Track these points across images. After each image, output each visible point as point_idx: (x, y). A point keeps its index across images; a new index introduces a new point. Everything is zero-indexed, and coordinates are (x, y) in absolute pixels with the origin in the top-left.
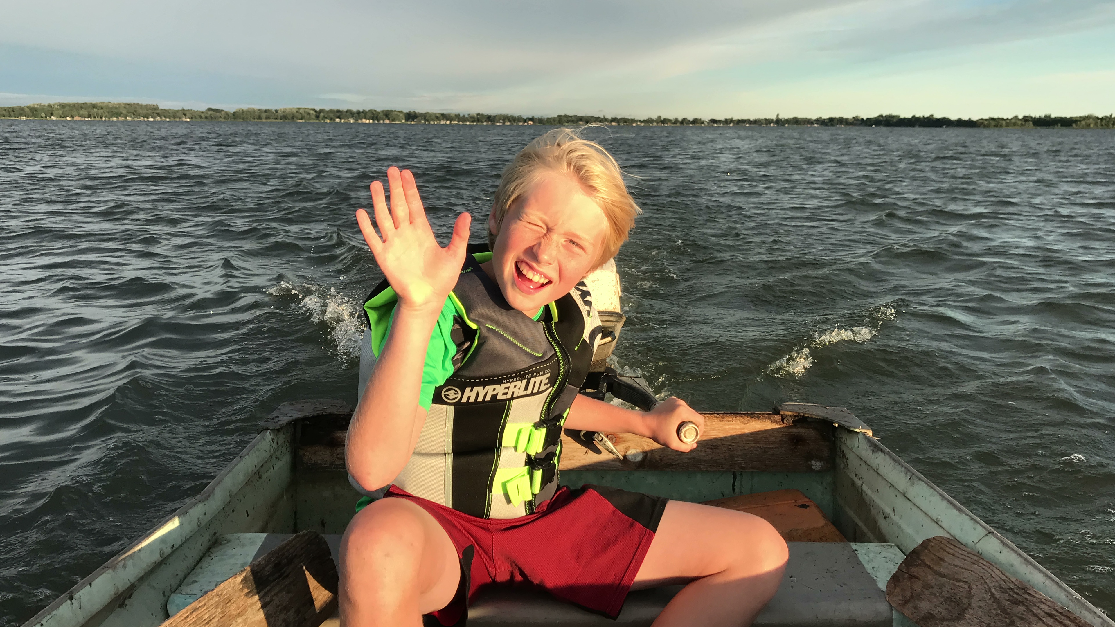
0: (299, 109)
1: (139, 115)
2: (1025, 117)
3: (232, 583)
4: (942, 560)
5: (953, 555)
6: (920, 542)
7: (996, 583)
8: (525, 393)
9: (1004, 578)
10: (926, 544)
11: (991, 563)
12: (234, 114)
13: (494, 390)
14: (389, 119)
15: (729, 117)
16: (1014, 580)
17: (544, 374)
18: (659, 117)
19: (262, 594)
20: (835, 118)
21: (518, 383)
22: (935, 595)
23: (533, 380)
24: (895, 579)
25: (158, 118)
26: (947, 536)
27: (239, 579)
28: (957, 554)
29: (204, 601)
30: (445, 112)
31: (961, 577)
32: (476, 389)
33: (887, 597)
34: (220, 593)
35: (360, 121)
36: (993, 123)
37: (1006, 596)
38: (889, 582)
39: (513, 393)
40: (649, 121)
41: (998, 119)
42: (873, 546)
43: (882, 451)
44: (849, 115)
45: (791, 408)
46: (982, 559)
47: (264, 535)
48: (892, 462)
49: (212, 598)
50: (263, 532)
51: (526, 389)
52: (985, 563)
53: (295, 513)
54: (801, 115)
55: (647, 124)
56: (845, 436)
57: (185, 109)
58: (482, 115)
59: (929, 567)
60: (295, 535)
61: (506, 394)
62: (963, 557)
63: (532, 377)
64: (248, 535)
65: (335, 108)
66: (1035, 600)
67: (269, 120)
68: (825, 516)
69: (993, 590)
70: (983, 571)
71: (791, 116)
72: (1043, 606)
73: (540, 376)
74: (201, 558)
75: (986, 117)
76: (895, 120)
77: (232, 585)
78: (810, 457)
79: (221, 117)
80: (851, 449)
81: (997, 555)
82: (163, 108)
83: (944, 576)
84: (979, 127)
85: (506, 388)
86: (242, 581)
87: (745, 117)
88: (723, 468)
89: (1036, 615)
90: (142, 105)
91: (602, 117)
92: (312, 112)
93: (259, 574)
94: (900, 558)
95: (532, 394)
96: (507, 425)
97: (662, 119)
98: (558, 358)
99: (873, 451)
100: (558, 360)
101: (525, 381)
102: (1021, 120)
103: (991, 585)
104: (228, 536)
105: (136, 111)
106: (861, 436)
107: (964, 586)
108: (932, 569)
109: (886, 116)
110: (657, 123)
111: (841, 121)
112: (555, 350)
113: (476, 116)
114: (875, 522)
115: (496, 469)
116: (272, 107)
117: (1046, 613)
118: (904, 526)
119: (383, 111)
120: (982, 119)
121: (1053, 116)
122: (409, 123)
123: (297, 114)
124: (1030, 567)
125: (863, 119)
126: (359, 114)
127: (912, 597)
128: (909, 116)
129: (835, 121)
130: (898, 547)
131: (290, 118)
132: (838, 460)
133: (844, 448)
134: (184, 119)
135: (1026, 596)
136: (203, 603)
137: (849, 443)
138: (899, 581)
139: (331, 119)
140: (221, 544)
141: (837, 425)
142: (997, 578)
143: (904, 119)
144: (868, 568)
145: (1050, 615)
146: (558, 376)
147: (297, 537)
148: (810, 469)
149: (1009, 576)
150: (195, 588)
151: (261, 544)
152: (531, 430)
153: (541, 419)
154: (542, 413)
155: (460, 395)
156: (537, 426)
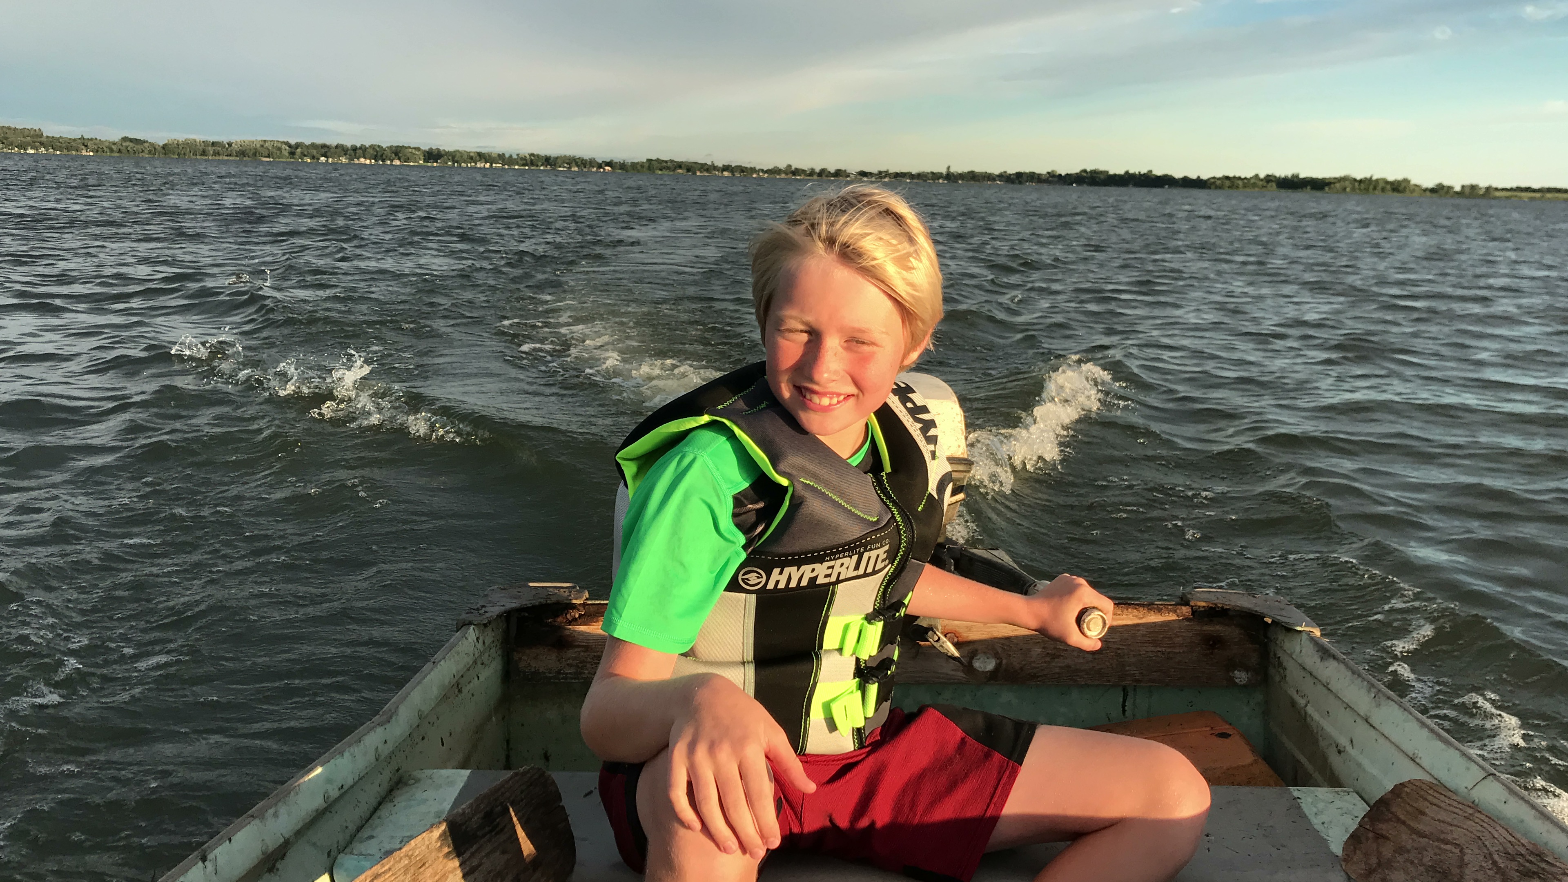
3: (426, 839)
4: (1423, 813)
5: (1439, 807)
6: (1390, 787)
8: (855, 573)
10: (1398, 790)
11: (1493, 819)
13: (813, 570)
16: (1523, 841)
17: (882, 546)
19: (467, 855)
21: (846, 561)
22: (1412, 863)
23: (866, 555)
24: (1355, 840)
26: (1428, 778)
27: (437, 833)
28: (1442, 805)
29: (388, 863)
31: (1449, 837)
32: (787, 570)
33: (1343, 865)
34: (410, 853)
37: (1515, 865)
38: (1346, 843)
39: (839, 574)
42: (1323, 793)
43: (1334, 657)
45: (1207, 596)
46: (1480, 812)
47: (466, 773)
48: (1349, 673)
49: (398, 862)
50: (463, 766)
51: (857, 568)
52: (1483, 817)
53: (508, 742)
56: (1280, 636)
59: (1404, 823)
60: (510, 773)
61: (829, 576)
62: (1452, 809)
63: (866, 550)
64: (445, 772)
66: (1554, 869)
68: (1254, 750)
70: (1481, 829)
73: (876, 549)
74: (380, 804)
77: (427, 843)
78: (1232, 665)
80: (1291, 655)
81: (1501, 807)
83: (1425, 836)
85: (829, 568)
86: (440, 836)
93: (464, 827)
94: (1362, 809)
95: (865, 575)
96: (830, 619)
98: (897, 522)
99: (1322, 659)
100: (898, 526)
101: (855, 557)
103: (1492, 849)
104: (417, 774)
106: (1304, 636)
107: (1454, 850)
108: (1409, 827)
112: (892, 512)
114: (1325, 759)
115: (815, 684)
118: (1366, 764)
124: (1547, 823)
127: (1379, 864)
130: (1357, 793)
132: (1271, 671)
133: (1280, 653)
135: (1542, 865)
136: (387, 867)
137: (1287, 645)
138: (1360, 843)
140: (406, 784)
141: (1269, 621)
142: (1502, 840)
144: (1316, 823)
146: (899, 548)
147: (516, 774)
148: (1231, 683)
149: (1518, 836)
150: (372, 847)
151: (462, 785)
152: (862, 625)
153: (874, 609)
154: (876, 600)
155: (764, 580)
156: (870, 618)
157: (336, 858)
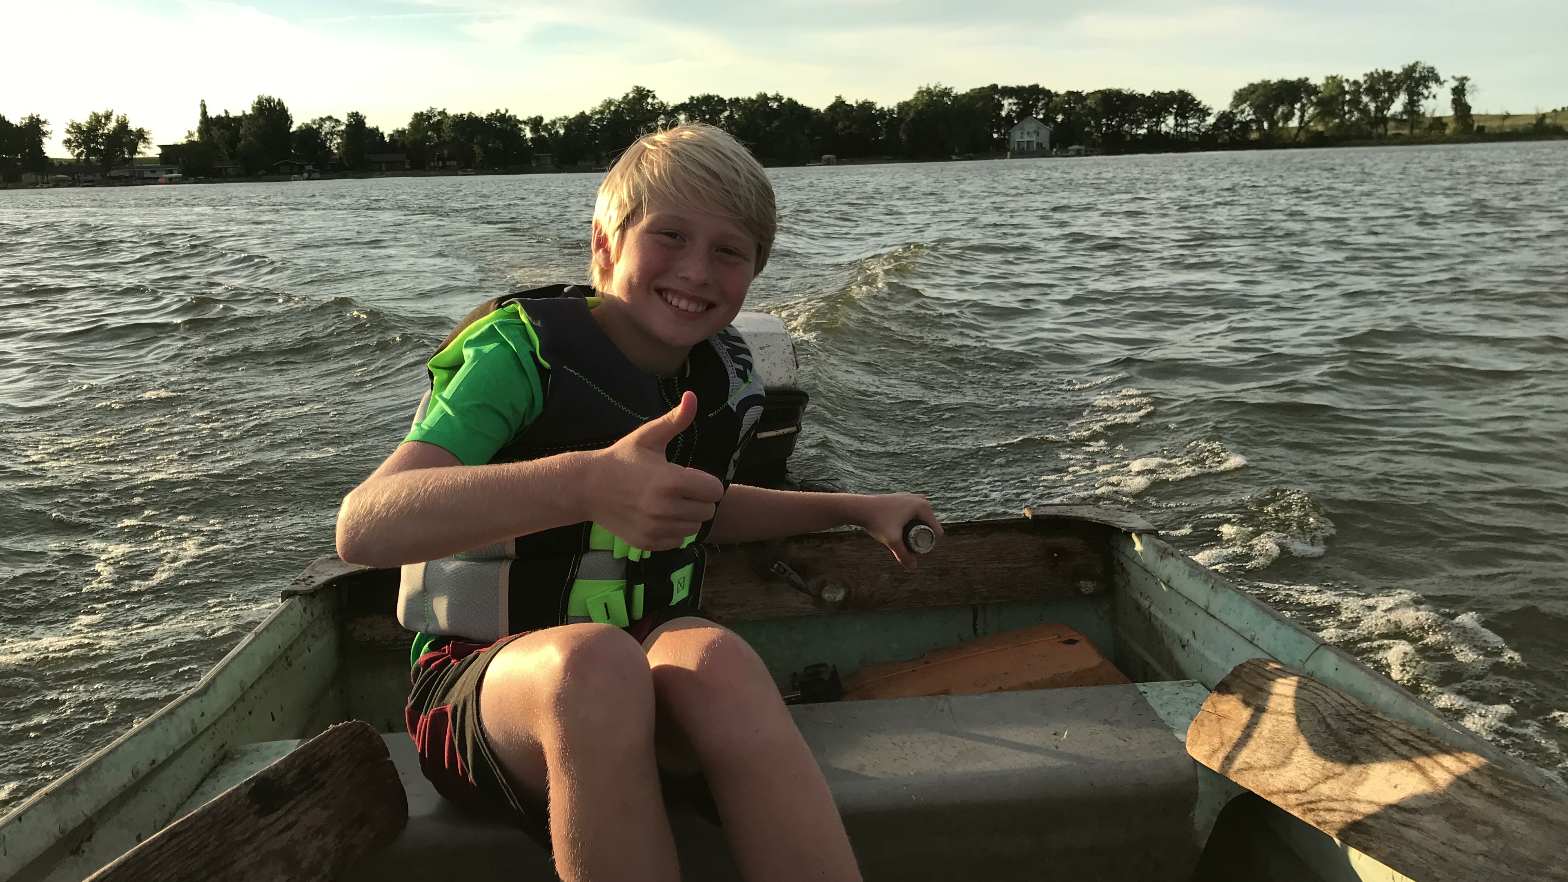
4: (1260, 689)
6: (1230, 670)
7: (1333, 710)
9: (1342, 701)
10: (1237, 672)
11: (1326, 685)
24: (1198, 724)
26: (1265, 657)
37: (1346, 725)
42: (1167, 686)
46: (1313, 680)
48: (1187, 568)
64: (273, 744)
68: (1101, 653)
69: (1329, 720)
70: (1315, 696)
74: (203, 780)
78: (1077, 575)
80: (1132, 560)
81: (1333, 673)
88: (958, 601)
89: (1385, 745)
103: (1325, 713)
104: (242, 747)
114: (1170, 654)
115: (572, 580)
117: (1401, 740)
118: (1208, 653)
130: (1202, 683)
132: (1115, 577)
133: (1122, 559)
135: (1373, 721)
137: (1128, 550)
138: (1204, 726)
140: (232, 759)
142: (1334, 704)
144: (1162, 713)
145: (1404, 742)
148: (1077, 594)
149: (1350, 698)
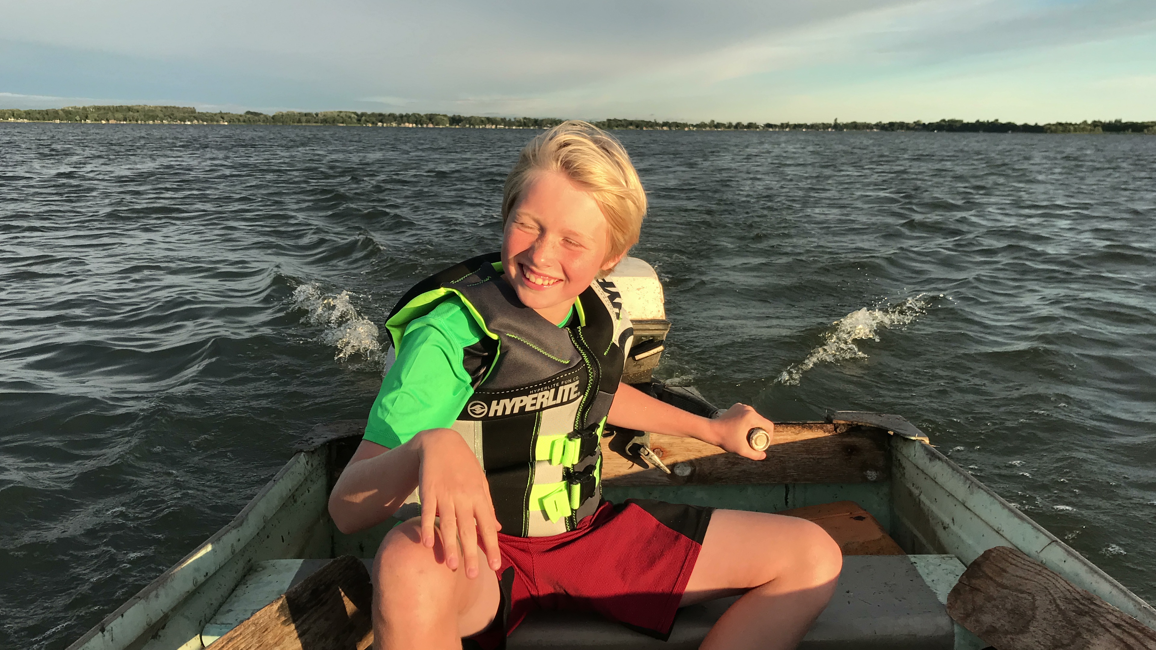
0: (341, 112)
1: (175, 119)
2: (1095, 122)
3: (268, 611)
4: (1005, 571)
5: (1017, 566)
6: (982, 553)
7: (1061, 594)
8: (554, 403)
9: (1069, 588)
10: (986, 555)
11: (1056, 574)
12: (273, 117)
13: (522, 401)
14: (432, 123)
15: (785, 121)
16: (1079, 590)
17: (573, 382)
18: (713, 121)
19: (298, 622)
20: (896, 123)
21: (546, 393)
22: (998, 608)
23: (561, 389)
24: (956, 592)
25: (195, 122)
26: (1010, 546)
27: (276, 607)
28: (1019, 564)
29: (240, 629)
30: (490, 116)
31: (1024, 588)
32: (502, 402)
33: (948, 610)
34: (256, 622)
35: (402, 125)
36: (1060, 128)
37: (1072, 607)
38: (950, 595)
39: (542, 403)
40: (702, 125)
41: (1067, 124)
42: (933, 558)
43: (939, 459)
44: (910, 120)
45: (845, 416)
46: (1046, 569)
47: (302, 560)
48: (950, 470)
49: (248, 628)
50: (300, 557)
51: (555, 398)
52: (1049, 573)
53: (332, 538)
54: (860, 120)
55: (700, 129)
56: (900, 444)
57: (223, 112)
58: (529, 119)
59: (991, 578)
60: (332, 560)
61: (534, 405)
62: (1026, 567)
63: (560, 385)
64: (284, 562)
65: (377, 111)
66: (1101, 610)
67: (308, 124)
68: (882, 528)
69: (1058, 602)
71: (850, 121)
72: (1110, 617)
73: (568, 384)
74: (236, 586)
75: (1053, 121)
76: (958, 125)
77: (269, 614)
78: (865, 466)
79: (259, 121)
80: (908, 458)
81: (1062, 565)
82: (200, 111)
83: (1005, 587)
84: (1046, 132)
85: (533, 399)
86: (279, 608)
87: (802, 122)
88: (775, 481)
89: (1103, 626)
90: (178, 108)
91: (653, 121)
92: (353, 115)
93: (296, 601)
94: (961, 569)
95: (562, 404)
96: (539, 437)
97: (715, 123)
98: (586, 364)
99: (930, 460)
100: (586, 366)
101: (553, 391)
102: (1089, 125)
103: (1055, 596)
104: (263, 563)
105: (173, 114)
106: (917, 444)
107: (1027, 597)
108: (995, 581)
109: (949, 121)
110: (710, 126)
111: (902, 126)
112: (582, 357)
113: (522, 120)
114: (934, 533)
115: (531, 486)
116: (313, 111)
117: (1114, 624)
118: (964, 536)
119: (426, 115)
120: (1049, 124)
121: (1124, 121)
122: (453, 127)
123: (338, 118)
124: (1096, 576)
125: (924, 124)
126: (402, 118)
127: (974, 609)
128: (973, 121)
129: (896, 126)
130: (958, 558)
131: (331, 122)
132: (895, 470)
133: (900, 457)
134: (222, 123)
135: (1092, 607)
136: (238, 633)
137: (905, 451)
138: (960, 594)
139: (373, 123)
140: (256, 571)
141: (891, 433)
142: (1062, 589)
143: (968, 124)
144: (928, 580)
145: (1118, 626)
146: (588, 384)
147: (335, 560)
148: (865, 480)
149: (1075, 586)
150: (229, 618)
151: (297, 570)
152: (565, 442)
153: (574, 430)
154: (575, 423)
155: (486, 410)
156: (571, 437)
157: (204, 627)
